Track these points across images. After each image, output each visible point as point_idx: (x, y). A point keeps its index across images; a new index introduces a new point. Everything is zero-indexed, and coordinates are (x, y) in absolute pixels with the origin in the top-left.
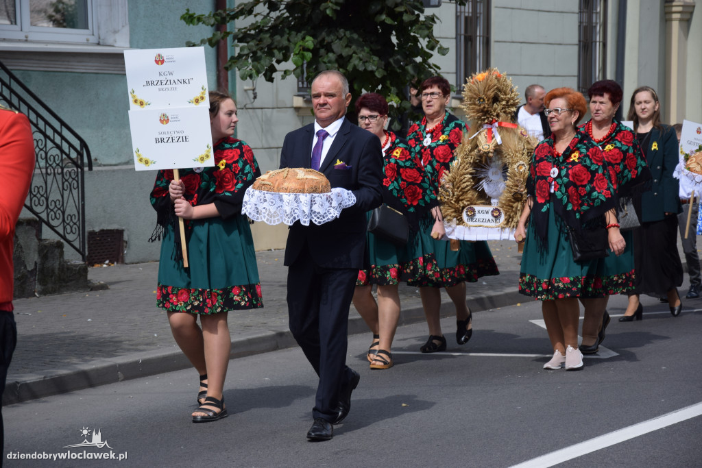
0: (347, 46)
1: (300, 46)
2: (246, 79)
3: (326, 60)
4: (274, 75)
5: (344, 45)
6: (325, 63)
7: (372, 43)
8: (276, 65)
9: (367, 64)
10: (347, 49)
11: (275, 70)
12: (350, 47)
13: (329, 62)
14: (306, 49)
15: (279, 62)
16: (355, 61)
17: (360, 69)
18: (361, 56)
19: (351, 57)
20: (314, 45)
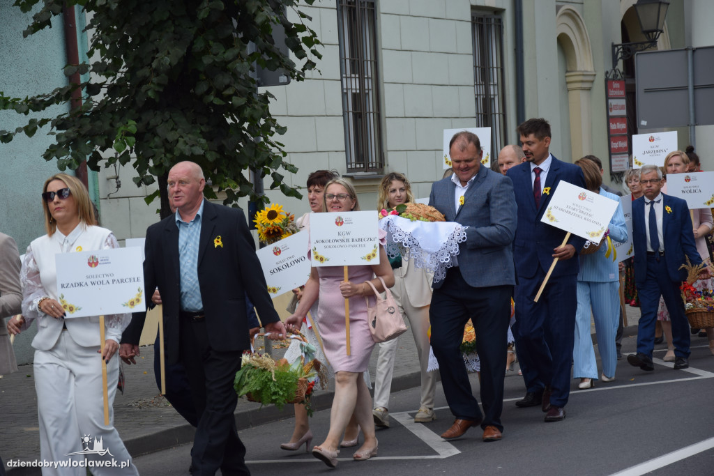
0: (173, 129)
1: (122, 131)
2: (65, 169)
3: (152, 145)
4: (99, 163)
5: (170, 128)
6: (151, 148)
7: (202, 125)
8: (100, 152)
9: (193, 148)
10: (173, 133)
11: (101, 158)
12: (176, 130)
13: (156, 147)
14: (128, 134)
15: (103, 149)
16: (181, 145)
17: (187, 154)
18: (186, 139)
19: (177, 141)
20: (138, 130)
